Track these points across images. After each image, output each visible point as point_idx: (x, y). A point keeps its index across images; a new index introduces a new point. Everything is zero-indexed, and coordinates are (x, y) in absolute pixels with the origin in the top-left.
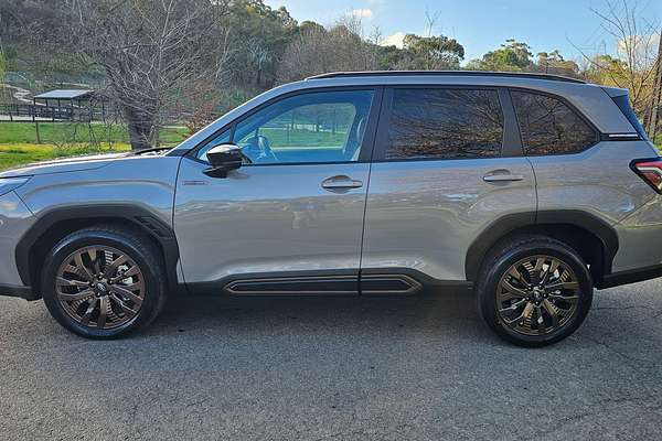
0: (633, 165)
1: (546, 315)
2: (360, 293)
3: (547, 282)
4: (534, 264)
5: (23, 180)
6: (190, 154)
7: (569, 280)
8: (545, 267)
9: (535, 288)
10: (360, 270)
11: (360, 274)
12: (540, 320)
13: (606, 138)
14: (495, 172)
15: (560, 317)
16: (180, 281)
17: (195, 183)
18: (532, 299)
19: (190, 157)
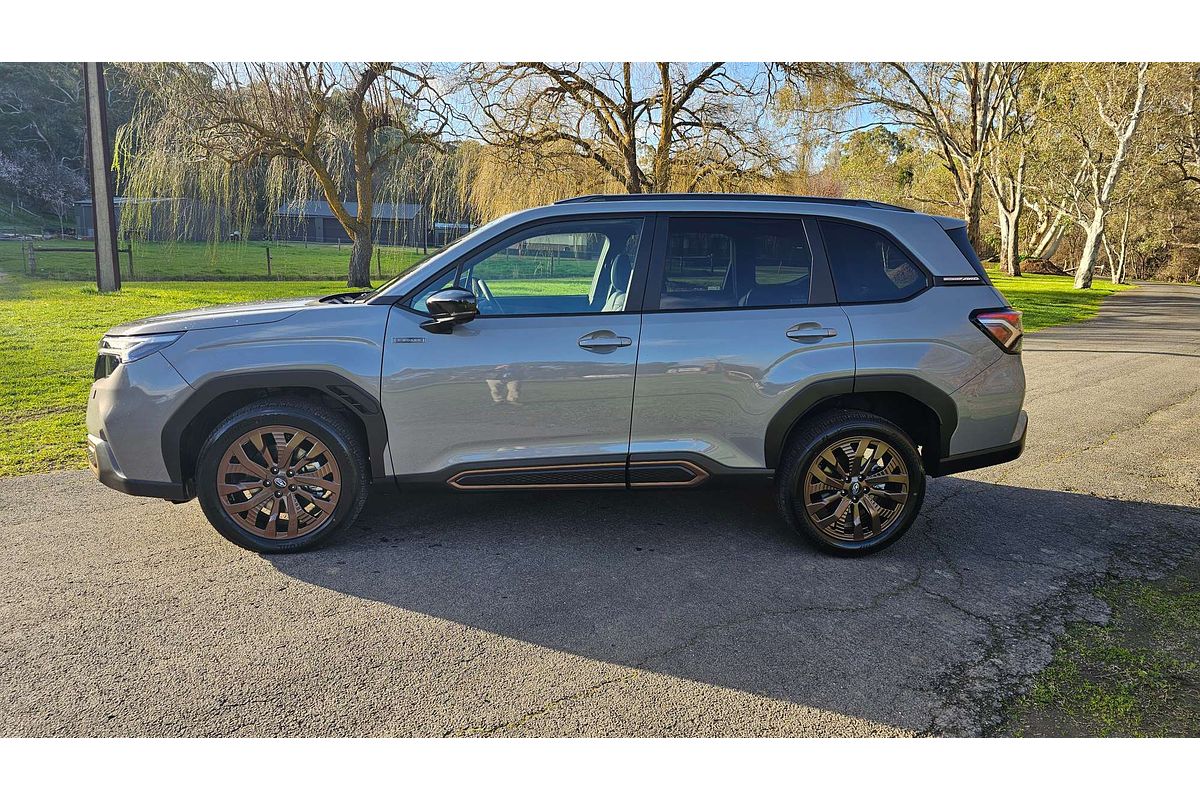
0: (974, 316)
1: (865, 516)
2: (628, 486)
3: (869, 473)
4: (855, 446)
5: (173, 338)
6: (402, 302)
7: (897, 471)
8: (868, 453)
9: (855, 479)
10: (629, 455)
11: (628, 461)
12: (857, 522)
13: (940, 282)
14: (802, 326)
15: (882, 519)
16: (388, 472)
17: (410, 340)
18: (849, 493)
19: (402, 307)
